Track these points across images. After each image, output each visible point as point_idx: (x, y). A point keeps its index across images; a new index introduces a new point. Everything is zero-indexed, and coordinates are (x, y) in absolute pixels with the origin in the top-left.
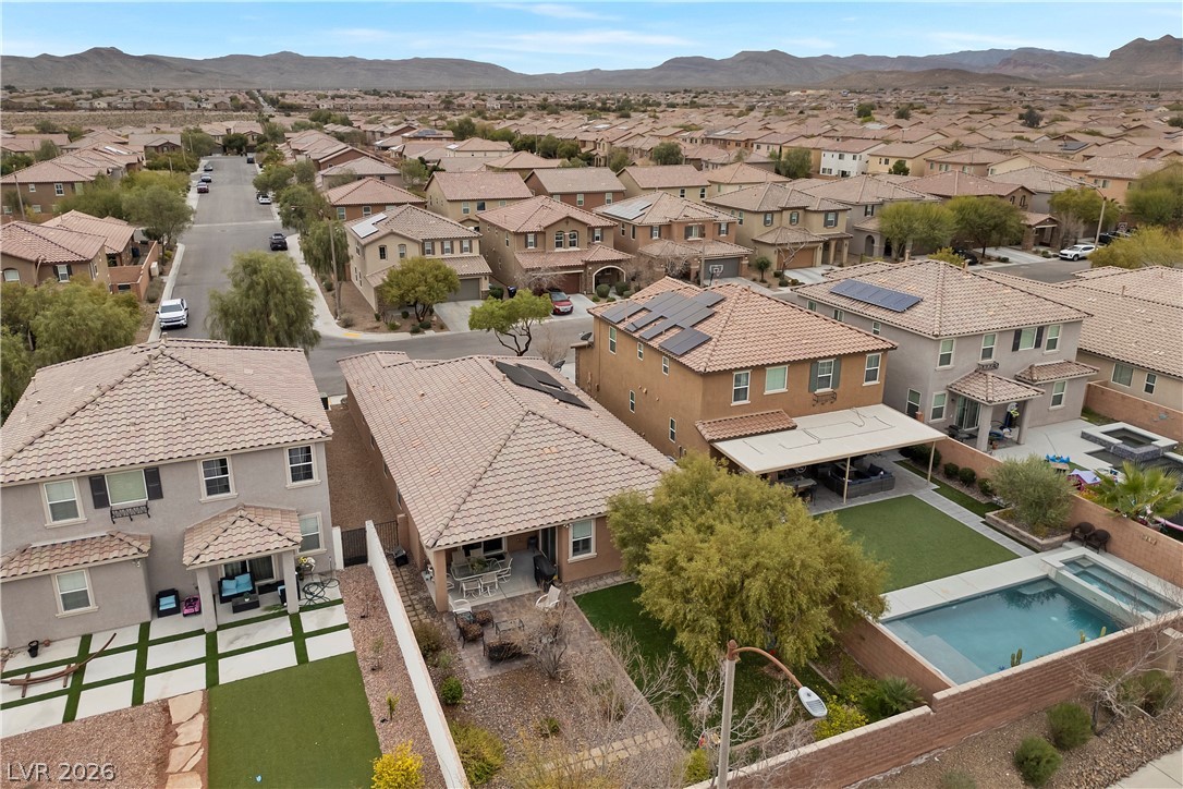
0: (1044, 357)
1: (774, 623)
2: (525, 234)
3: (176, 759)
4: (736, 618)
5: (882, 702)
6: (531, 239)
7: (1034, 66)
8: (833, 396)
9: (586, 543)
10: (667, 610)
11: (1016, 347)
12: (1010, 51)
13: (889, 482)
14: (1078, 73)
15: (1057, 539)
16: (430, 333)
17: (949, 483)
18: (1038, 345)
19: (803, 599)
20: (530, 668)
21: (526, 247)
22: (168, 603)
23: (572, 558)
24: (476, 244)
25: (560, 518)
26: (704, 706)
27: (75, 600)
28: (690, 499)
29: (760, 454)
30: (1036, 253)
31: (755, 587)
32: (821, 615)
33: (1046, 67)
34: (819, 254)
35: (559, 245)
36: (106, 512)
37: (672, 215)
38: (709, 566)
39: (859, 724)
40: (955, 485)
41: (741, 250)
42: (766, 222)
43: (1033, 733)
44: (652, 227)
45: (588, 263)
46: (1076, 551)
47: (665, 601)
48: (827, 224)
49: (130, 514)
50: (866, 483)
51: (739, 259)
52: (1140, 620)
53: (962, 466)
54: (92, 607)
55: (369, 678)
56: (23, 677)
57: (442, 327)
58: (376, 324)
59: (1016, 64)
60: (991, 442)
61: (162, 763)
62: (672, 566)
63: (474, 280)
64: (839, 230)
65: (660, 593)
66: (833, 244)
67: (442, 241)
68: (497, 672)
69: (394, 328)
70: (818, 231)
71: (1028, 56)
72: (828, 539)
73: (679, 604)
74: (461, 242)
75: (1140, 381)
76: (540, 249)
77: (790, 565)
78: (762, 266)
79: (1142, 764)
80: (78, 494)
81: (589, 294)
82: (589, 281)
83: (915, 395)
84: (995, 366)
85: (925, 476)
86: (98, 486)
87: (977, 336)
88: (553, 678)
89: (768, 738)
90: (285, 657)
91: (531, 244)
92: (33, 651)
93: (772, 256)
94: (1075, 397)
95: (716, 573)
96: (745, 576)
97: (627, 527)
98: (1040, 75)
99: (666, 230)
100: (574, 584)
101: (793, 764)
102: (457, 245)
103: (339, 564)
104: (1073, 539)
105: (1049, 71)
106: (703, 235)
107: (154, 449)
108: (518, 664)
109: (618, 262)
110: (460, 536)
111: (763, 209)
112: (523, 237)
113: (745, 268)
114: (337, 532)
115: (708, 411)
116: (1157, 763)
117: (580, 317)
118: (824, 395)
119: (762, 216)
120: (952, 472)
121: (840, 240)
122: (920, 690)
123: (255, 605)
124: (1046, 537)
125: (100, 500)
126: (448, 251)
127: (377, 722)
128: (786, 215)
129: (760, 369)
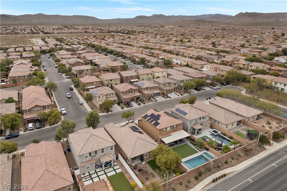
0: (205, 120)
1: (170, 165)
2: (124, 92)
3: (108, 185)
4: (167, 165)
5: (182, 173)
6: (124, 93)
7: (219, 18)
8: (176, 130)
9: (147, 155)
10: (159, 165)
11: (200, 120)
12: (213, 14)
13: (184, 142)
14: (228, 20)
15: (203, 149)
16: (110, 113)
17: (191, 141)
18: (203, 119)
19: (173, 162)
20: (143, 172)
22: (97, 167)
23: (145, 157)
24: (115, 94)
25: (144, 153)
26: (165, 175)
27: (88, 168)
28: (160, 150)
29: (167, 140)
30: (210, 87)
31: (168, 162)
32: (175, 164)
33: (221, 18)
34: (173, 91)
35: (129, 93)
36: (91, 156)
37: (148, 86)
38: (163, 160)
39: (179, 175)
40: (192, 141)
41: (160, 91)
42: (164, 85)
43: (197, 175)
44: (145, 88)
45: (134, 97)
46: (205, 151)
47: (159, 164)
48: (174, 85)
49: (93, 156)
50: (181, 142)
51: (160, 93)
52: (210, 160)
53: (193, 139)
54: (90, 168)
55: (125, 174)
56: (85, 178)
57: (111, 111)
58: (100, 111)
59: (215, 18)
60: (197, 133)
61: (107, 186)
62: (159, 160)
63: (115, 101)
64: (176, 86)
65: (158, 163)
66: (175, 88)
67: (109, 94)
68: (140, 172)
69: (103, 112)
70: (173, 87)
71: (218, 16)
72: (176, 155)
73: (160, 164)
75: (217, 123)
76: (126, 94)
77: (172, 159)
78: (164, 94)
79: (208, 177)
80: (88, 155)
81: (135, 101)
82: (135, 99)
83: (187, 127)
84: (198, 123)
85: (188, 140)
86: (90, 153)
87: (195, 119)
88: (146, 173)
89: (171, 177)
90: (114, 173)
92: (84, 175)
93: (165, 92)
94: (209, 125)
95: (164, 160)
96: (167, 160)
97: (153, 155)
98: (220, 21)
99: (147, 88)
100: (145, 160)
101: (173, 180)
102: (111, 94)
103: (115, 160)
104: (205, 149)
105: (222, 19)
106: (153, 89)
107: (96, 149)
108: (141, 171)
109: (140, 96)
110: (133, 156)
111: (163, 83)
113: (161, 95)
114: (115, 155)
115: (160, 134)
116: (209, 177)
117: (134, 107)
118: (175, 130)
119: (163, 84)
120: (192, 139)
121: (177, 88)
122: (185, 171)
123: (107, 166)
124: (202, 149)
125: (90, 155)
126: (110, 96)
127: (128, 179)
128: (167, 84)
129: (166, 128)
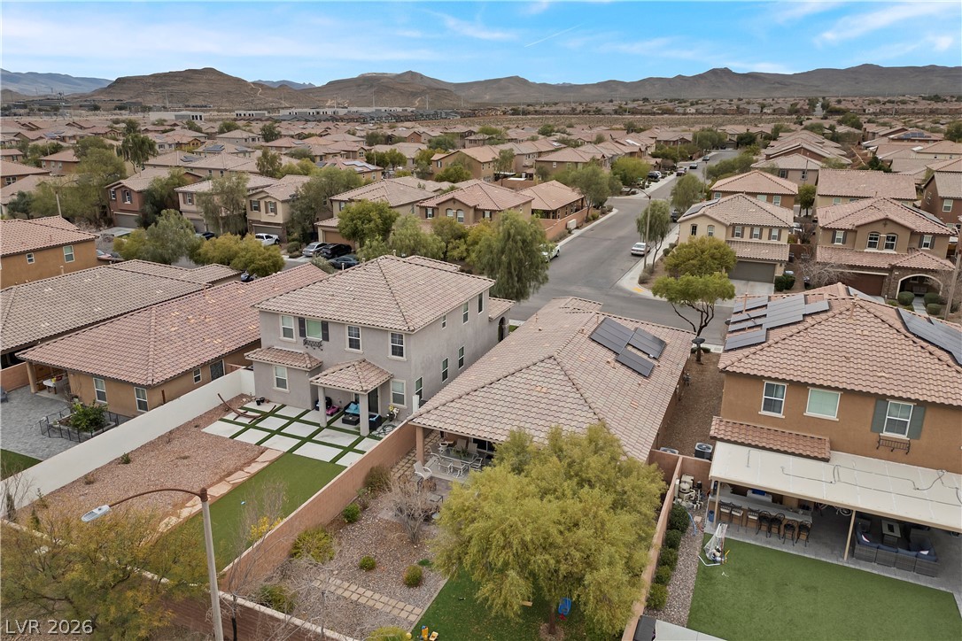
2: (834, 231)
3: (235, 475)
6: (840, 235)
8: (907, 447)
21: (833, 242)
24: (787, 233)
27: (281, 383)
35: (871, 245)
36: (304, 340)
45: (893, 268)
49: (313, 345)
54: (287, 390)
61: (229, 474)
63: (771, 265)
67: (752, 227)
74: (770, 231)
76: (848, 246)
80: (293, 325)
82: (892, 285)
86: (302, 324)
91: (839, 240)
92: (260, 402)
102: (766, 232)
107: (328, 313)
109: (936, 271)
112: (831, 233)
115: (730, 410)
118: (894, 441)
125: (302, 332)
126: (756, 236)
129: (800, 386)
